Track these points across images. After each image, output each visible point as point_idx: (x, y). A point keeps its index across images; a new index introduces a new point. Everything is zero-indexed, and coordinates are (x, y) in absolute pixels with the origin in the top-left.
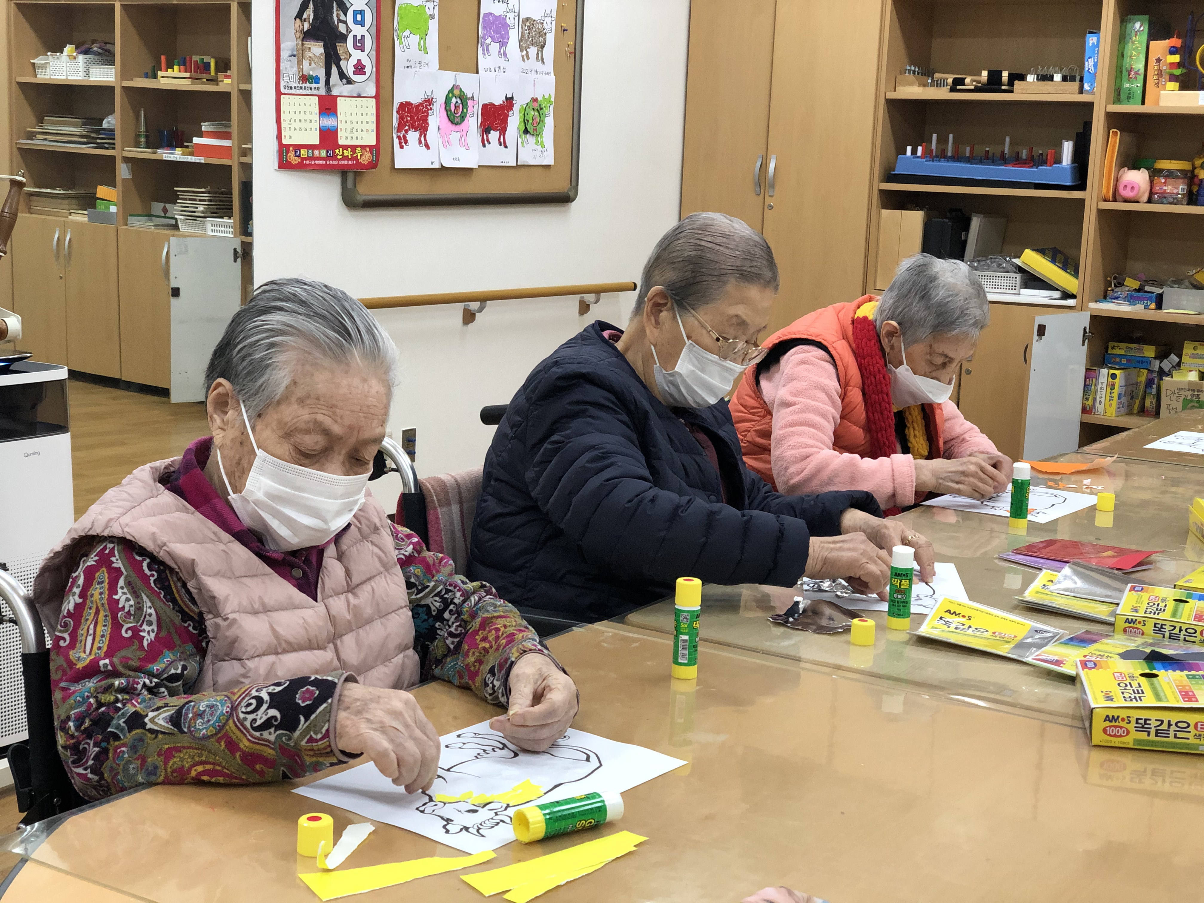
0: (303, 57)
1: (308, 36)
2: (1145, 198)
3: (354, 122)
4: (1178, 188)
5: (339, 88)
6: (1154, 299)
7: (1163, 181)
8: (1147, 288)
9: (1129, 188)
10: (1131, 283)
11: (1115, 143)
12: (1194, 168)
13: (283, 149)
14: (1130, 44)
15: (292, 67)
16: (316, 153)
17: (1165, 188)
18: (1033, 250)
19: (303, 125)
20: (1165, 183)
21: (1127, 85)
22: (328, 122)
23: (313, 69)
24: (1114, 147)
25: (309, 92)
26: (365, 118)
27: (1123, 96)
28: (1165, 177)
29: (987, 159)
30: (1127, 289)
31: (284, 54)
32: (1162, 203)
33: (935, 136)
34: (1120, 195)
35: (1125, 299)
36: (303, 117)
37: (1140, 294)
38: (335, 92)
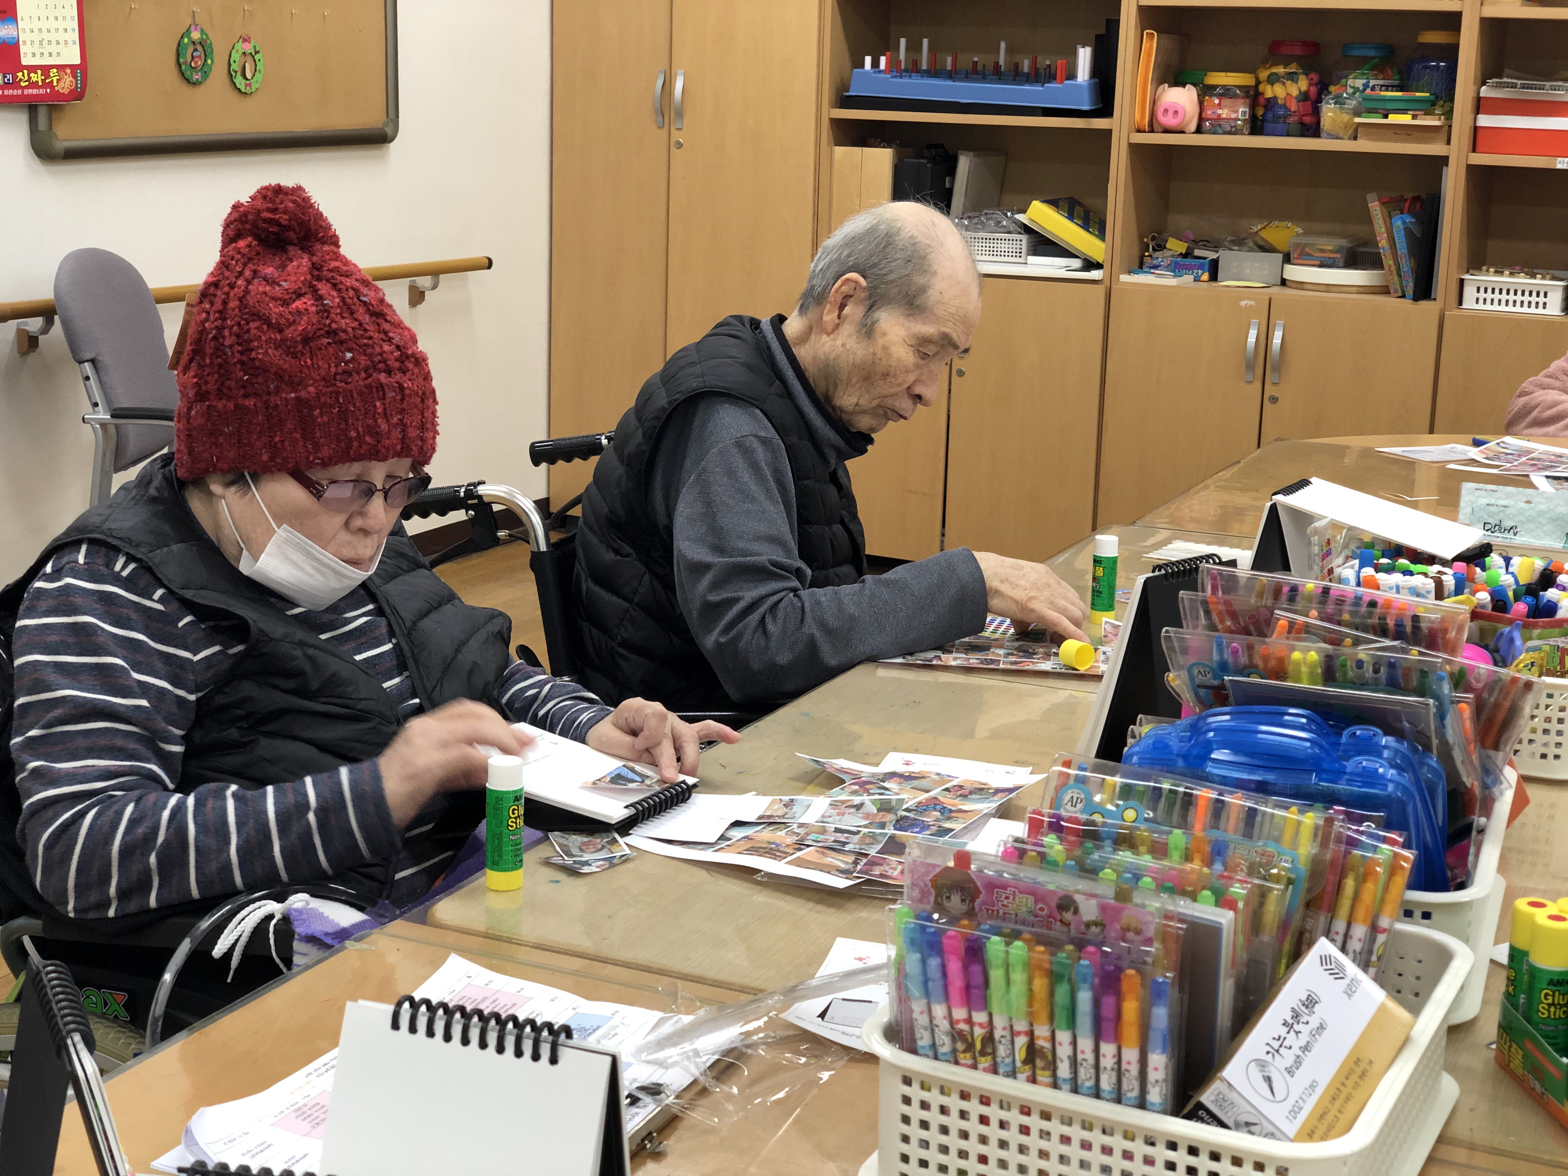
2: (1193, 126)
3: (44, 31)
4: (1236, 112)
6: (1207, 266)
7: (1217, 101)
8: (1197, 252)
9: (1171, 113)
10: (1176, 246)
11: (1151, 47)
12: (1258, 82)
17: (1220, 112)
18: (1044, 201)
20: (1219, 104)
24: (1149, 55)
26: (61, 24)
28: (1220, 96)
29: (975, 73)
30: (1170, 253)
32: (1215, 133)
33: (903, 41)
34: (1159, 124)
35: (1168, 268)
37: (1188, 261)
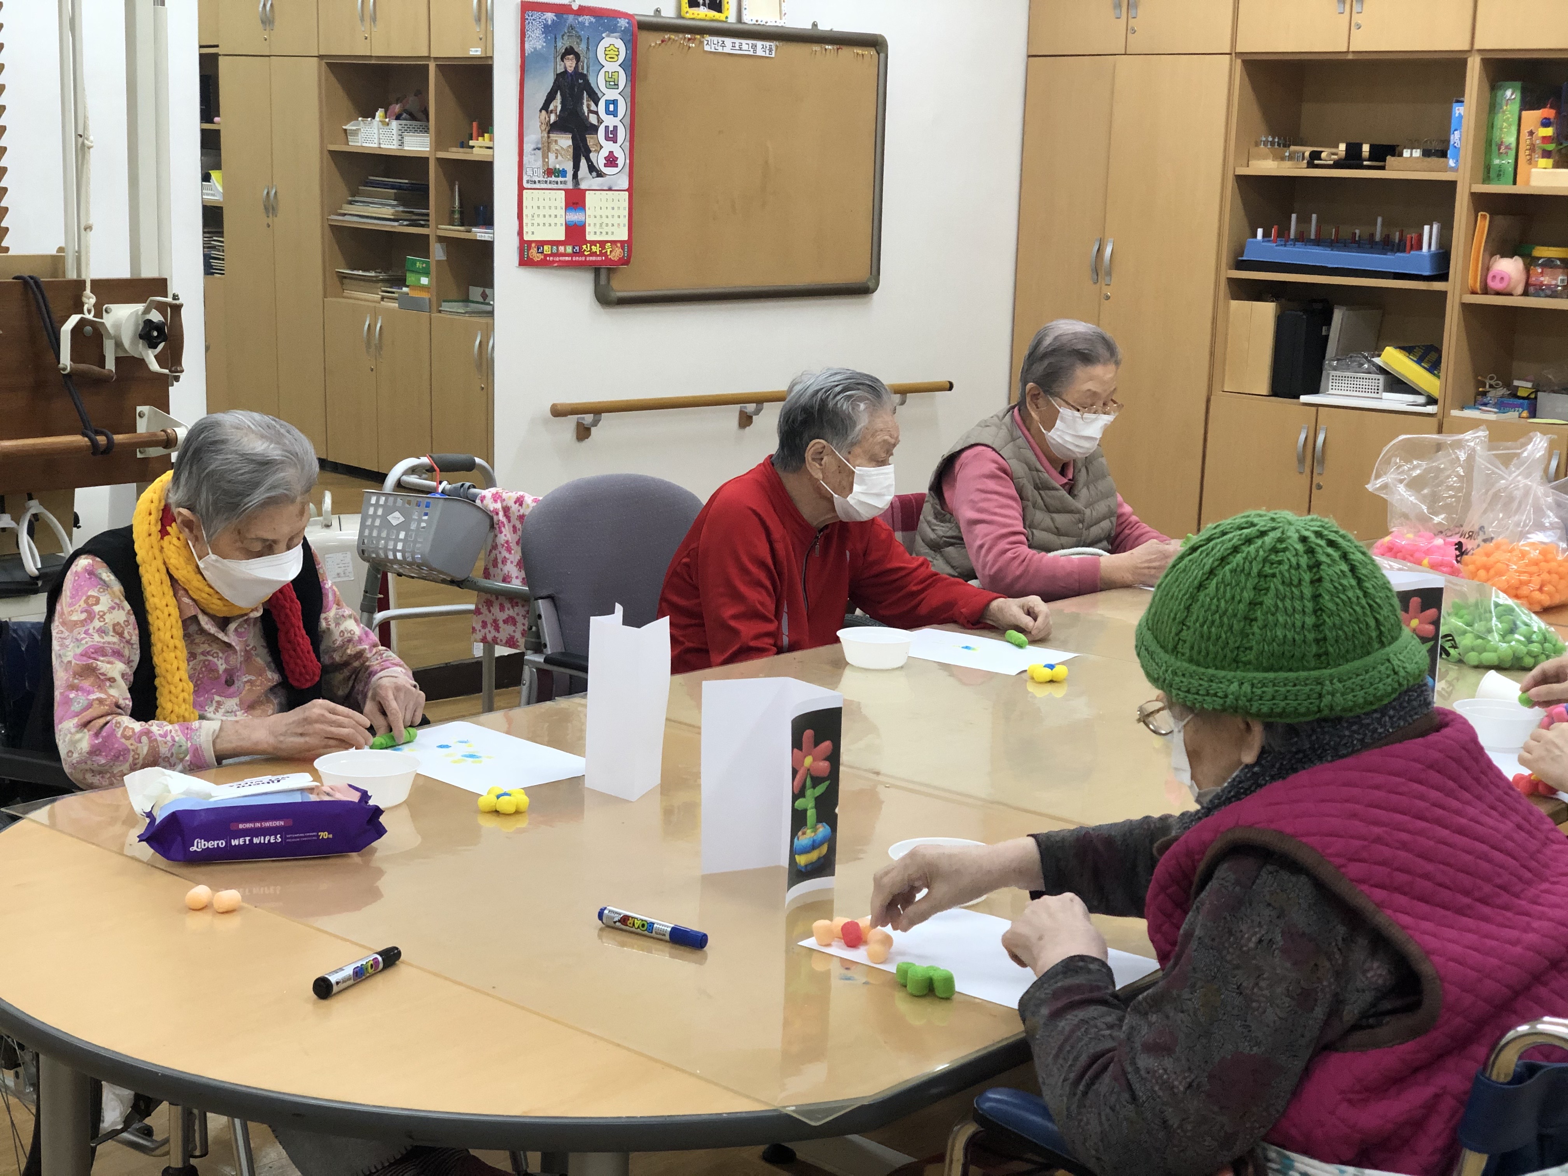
0: (549, 150)
1: (554, 128)
2: (1520, 289)
3: (604, 217)
4: (1556, 279)
5: (587, 181)
6: (1527, 405)
7: (1540, 270)
9: (1498, 279)
11: (1484, 227)
13: (524, 246)
14: (1500, 115)
15: (535, 161)
16: (561, 249)
17: (1542, 279)
18: (1396, 348)
19: (547, 220)
20: (1542, 273)
21: (1497, 161)
22: (575, 217)
23: (559, 163)
24: (1482, 233)
25: (555, 186)
26: (616, 213)
27: (1493, 174)
28: (1542, 265)
31: (528, 148)
32: (1539, 296)
33: (1294, 216)
34: (1491, 288)
35: (1495, 405)
36: (547, 212)
38: (583, 186)
